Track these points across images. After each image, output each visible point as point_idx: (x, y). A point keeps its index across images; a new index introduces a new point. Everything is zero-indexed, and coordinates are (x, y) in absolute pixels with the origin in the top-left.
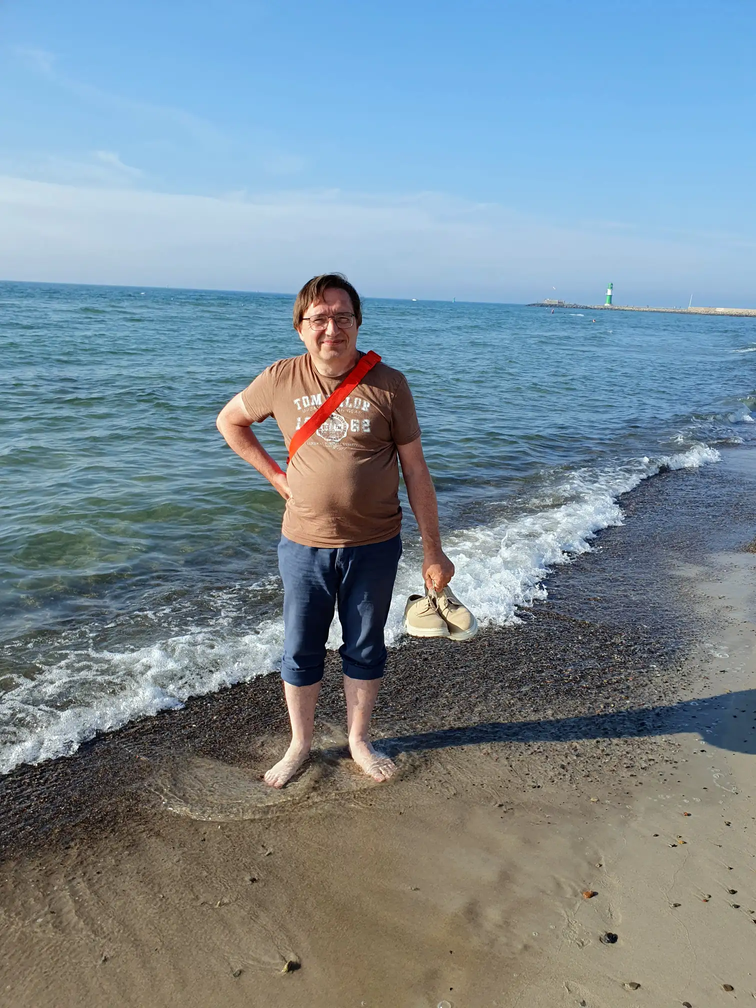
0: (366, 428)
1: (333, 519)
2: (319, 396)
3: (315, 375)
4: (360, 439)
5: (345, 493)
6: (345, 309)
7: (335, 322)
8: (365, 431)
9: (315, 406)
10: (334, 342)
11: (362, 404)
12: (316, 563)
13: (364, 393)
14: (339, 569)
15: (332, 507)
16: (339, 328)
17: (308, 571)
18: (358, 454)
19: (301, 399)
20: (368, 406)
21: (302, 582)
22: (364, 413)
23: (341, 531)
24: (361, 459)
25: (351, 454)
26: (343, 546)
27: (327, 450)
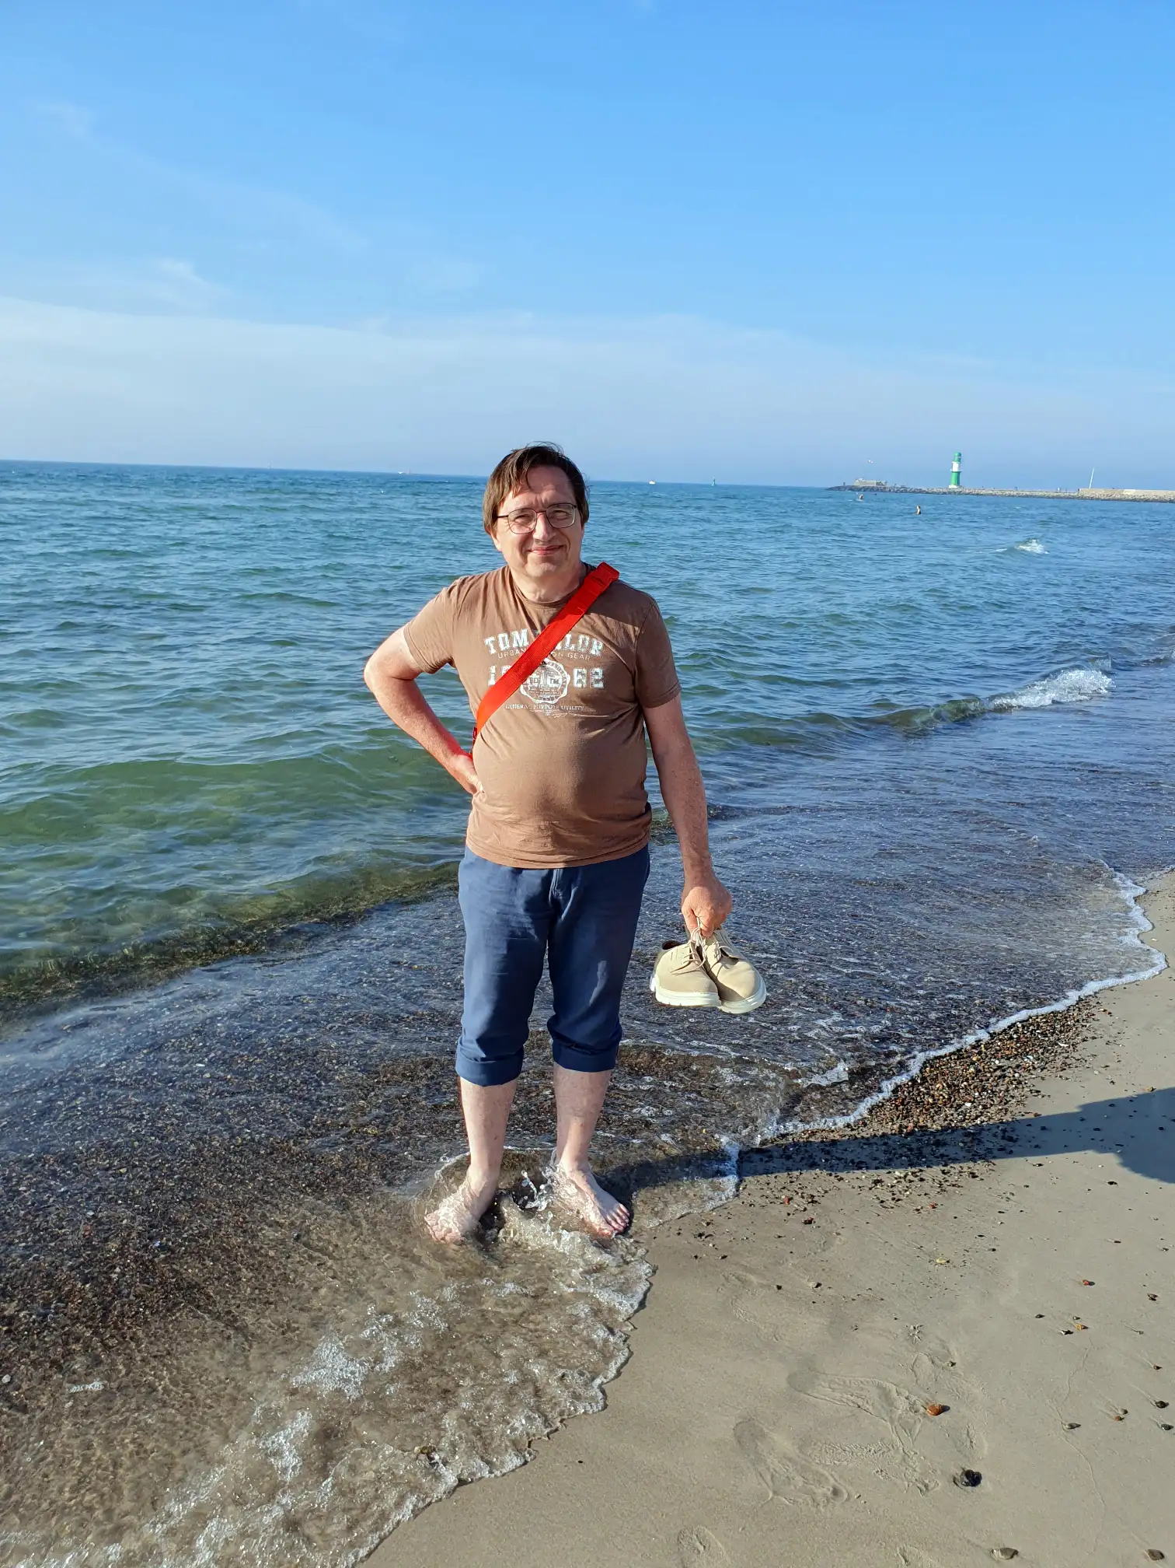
1: (547, 823)
6: (562, 499)
10: (547, 550)
11: (591, 644)
16: (553, 528)
19: (497, 639)
27: (535, 716)
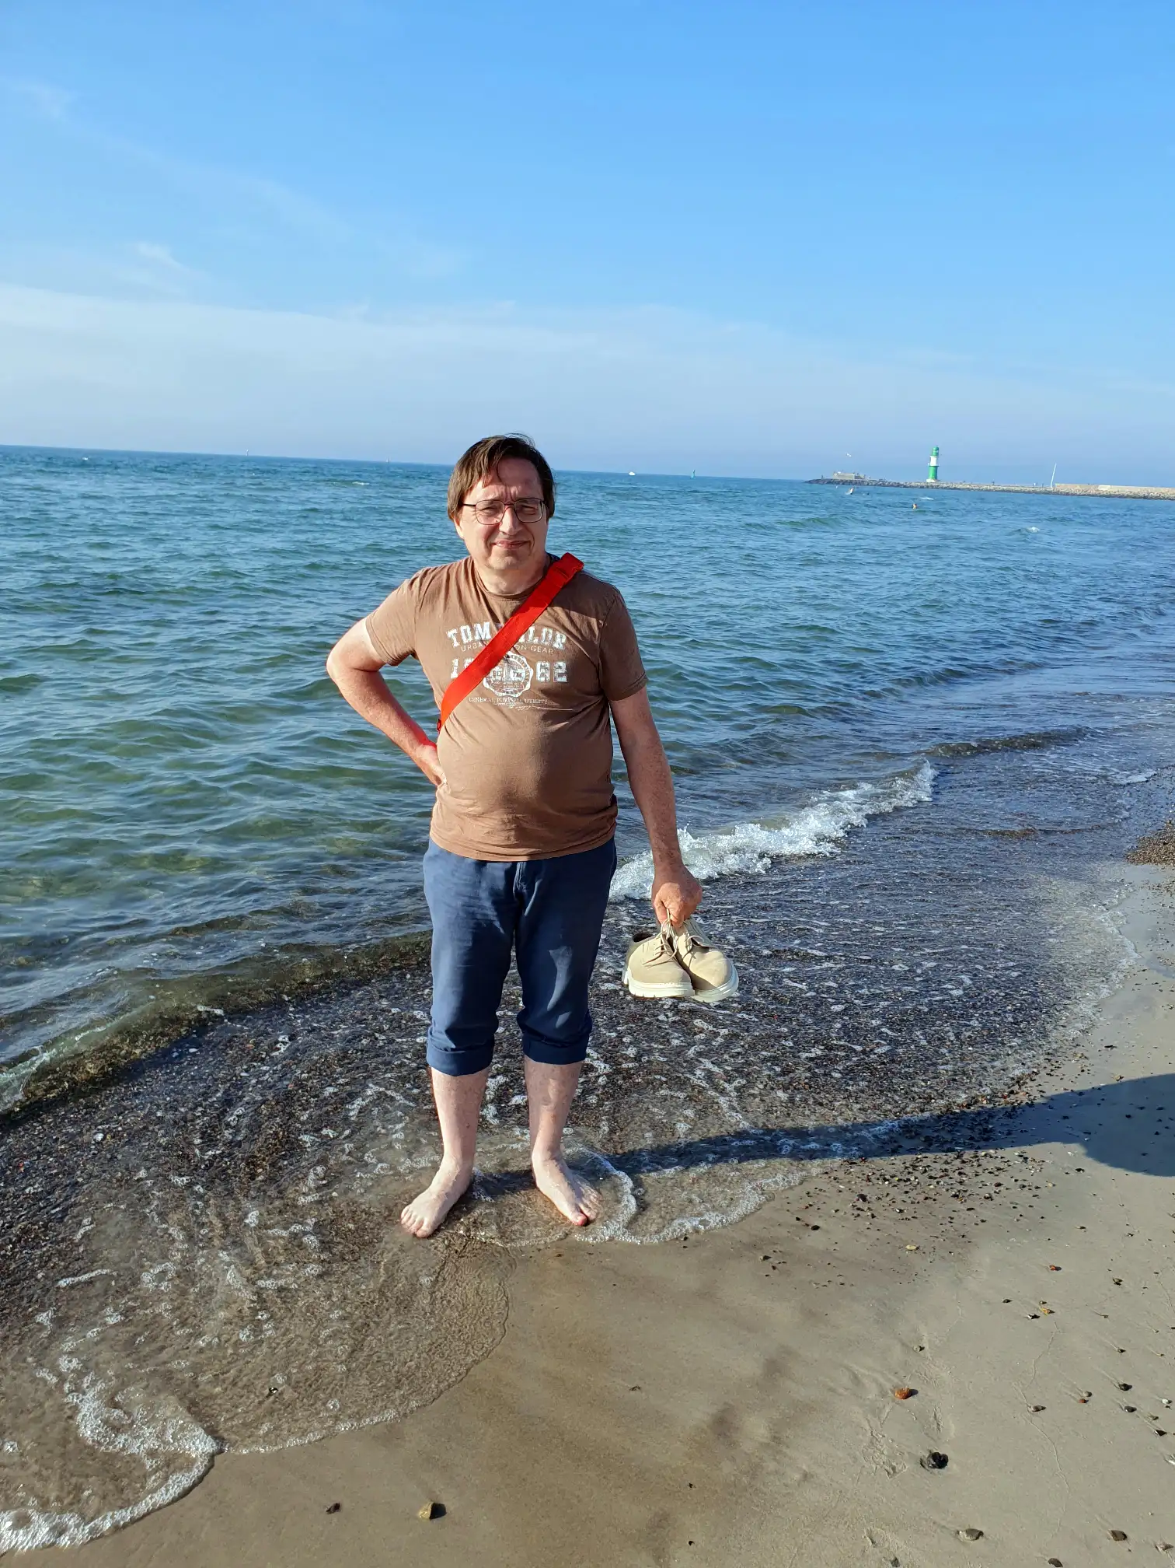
0: (561, 675)
1: (510, 817)
2: (487, 625)
3: (481, 594)
4: (550, 692)
5: (528, 777)
6: (530, 493)
7: (515, 513)
8: (559, 680)
9: (482, 641)
10: (512, 544)
11: (554, 638)
12: (484, 885)
13: (557, 621)
14: (519, 894)
15: (509, 799)
16: (520, 522)
17: (470, 897)
18: (549, 717)
19: (459, 632)
20: (564, 640)
21: (461, 914)
22: (557, 651)
23: (522, 836)
24: (552, 724)
25: (537, 717)
26: (525, 859)
27: (499, 710)
